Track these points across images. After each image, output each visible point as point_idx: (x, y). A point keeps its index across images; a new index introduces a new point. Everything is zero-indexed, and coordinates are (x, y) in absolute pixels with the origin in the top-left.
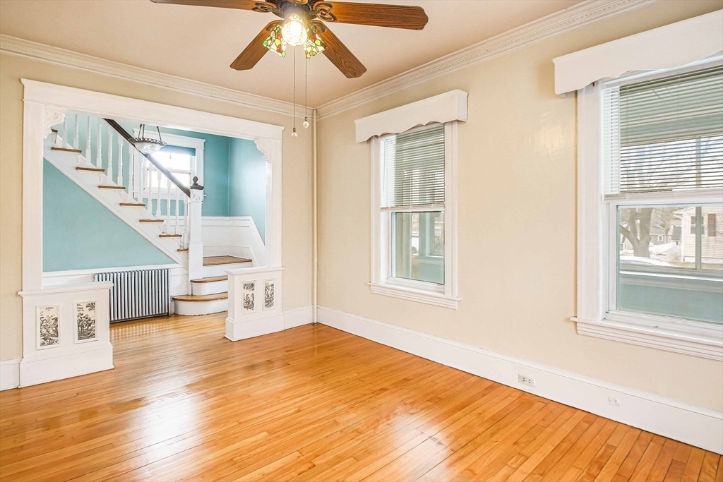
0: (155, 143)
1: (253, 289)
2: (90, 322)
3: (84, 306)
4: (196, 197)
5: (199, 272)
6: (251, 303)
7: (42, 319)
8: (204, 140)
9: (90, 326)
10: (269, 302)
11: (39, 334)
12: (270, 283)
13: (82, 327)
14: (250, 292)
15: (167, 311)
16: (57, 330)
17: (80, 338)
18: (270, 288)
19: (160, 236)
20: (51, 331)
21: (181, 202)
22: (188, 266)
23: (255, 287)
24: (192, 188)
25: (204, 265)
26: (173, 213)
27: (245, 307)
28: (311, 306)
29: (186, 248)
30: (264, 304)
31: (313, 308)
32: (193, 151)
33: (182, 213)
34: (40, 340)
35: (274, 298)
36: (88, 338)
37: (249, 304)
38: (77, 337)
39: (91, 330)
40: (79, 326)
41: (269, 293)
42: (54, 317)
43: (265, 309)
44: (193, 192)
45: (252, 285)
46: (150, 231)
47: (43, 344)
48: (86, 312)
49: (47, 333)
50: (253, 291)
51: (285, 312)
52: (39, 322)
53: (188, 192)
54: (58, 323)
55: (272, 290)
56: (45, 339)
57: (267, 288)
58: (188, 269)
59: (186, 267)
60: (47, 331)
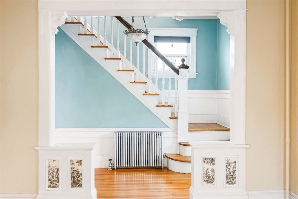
0: (141, 32)
1: (214, 164)
2: (78, 175)
3: (75, 162)
4: (183, 75)
5: (185, 136)
6: (211, 178)
7: (50, 168)
8: (197, 29)
9: (79, 177)
10: (231, 179)
11: (47, 179)
12: (232, 160)
13: (74, 177)
14: (210, 167)
15: (160, 166)
16: (58, 177)
17: (72, 186)
18: (233, 165)
19: (157, 106)
20: (55, 178)
21: (173, 79)
22: (177, 131)
23: (215, 162)
24: (180, 67)
25: (190, 131)
26: (166, 88)
27: (204, 181)
28: (282, 191)
29: (176, 116)
30: (225, 181)
31: (285, 194)
32: (188, 39)
33: (173, 88)
34: (48, 183)
35: (237, 176)
36: (78, 187)
37: (209, 179)
38: (70, 186)
39: (79, 181)
40: (72, 177)
41: (231, 170)
42: (56, 168)
43: (227, 186)
44: (181, 71)
45: (213, 160)
46: (150, 102)
47: (50, 186)
48: (76, 166)
49: (52, 179)
50: (213, 166)
51: (248, 192)
52: (48, 170)
53: (177, 72)
54: (60, 172)
55: (235, 167)
56: (51, 183)
57: (228, 164)
58: (177, 133)
59: (176, 131)
60: (53, 177)
